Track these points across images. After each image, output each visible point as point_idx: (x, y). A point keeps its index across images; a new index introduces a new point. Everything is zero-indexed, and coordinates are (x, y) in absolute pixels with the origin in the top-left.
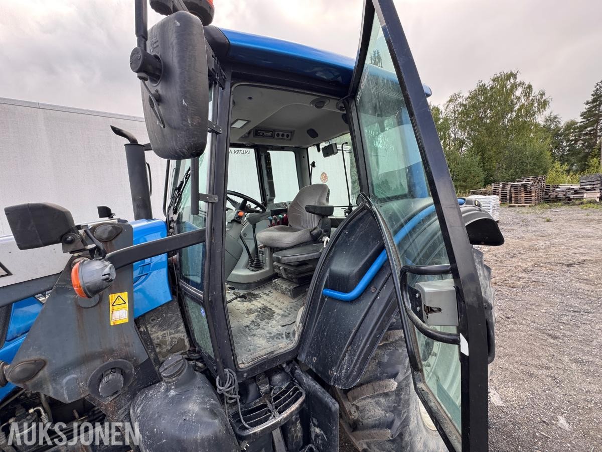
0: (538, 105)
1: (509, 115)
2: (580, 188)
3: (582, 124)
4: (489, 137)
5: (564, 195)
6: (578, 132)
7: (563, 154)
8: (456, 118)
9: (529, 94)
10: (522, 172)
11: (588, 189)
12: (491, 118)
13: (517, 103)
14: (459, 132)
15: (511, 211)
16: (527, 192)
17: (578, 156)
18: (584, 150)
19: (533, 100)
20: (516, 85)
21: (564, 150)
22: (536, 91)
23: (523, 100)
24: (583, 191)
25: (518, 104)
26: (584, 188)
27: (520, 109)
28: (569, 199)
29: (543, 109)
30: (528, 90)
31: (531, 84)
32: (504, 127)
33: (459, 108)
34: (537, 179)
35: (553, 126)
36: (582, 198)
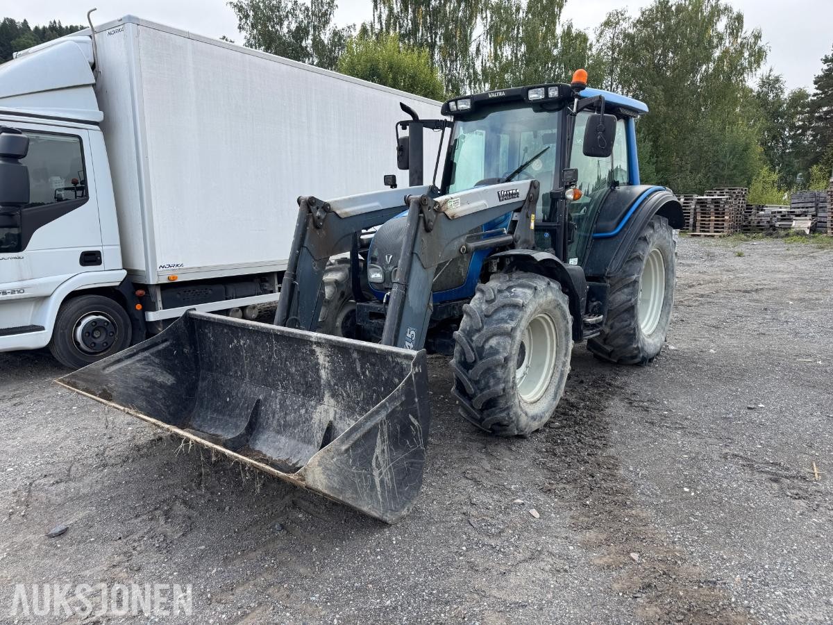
0: (750, 55)
1: (704, 67)
2: (788, 212)
3: (815, 98)
4: (668, 105)
5: (768, 222)
6: (808, 112)
7: (784, 152)
8: (615, 61)
9: (738, 32)
10: (715, 179)
11: (798, 213)
12: (674, 68)
13: (717, 47)
14: (619, 90)
15: (694, 242)
16: (719, 214)
17: (806, 158)
18: (815, 147)
19: (742, 45)
20: (718, 11)
21: (785, 144)
22: (748, 30)
23: (727, 41)
24: (792, 216)
25: (719, 48)
26: (794, 212)
27: (721, 59)
28: (774, 228)
29: (755, 65)
30: (737, 24)
31: (742, 12)
32: (693, 89)
33: (621, 41)
34: (734, 193)
35: (772, 95)
36: (789, 227)
